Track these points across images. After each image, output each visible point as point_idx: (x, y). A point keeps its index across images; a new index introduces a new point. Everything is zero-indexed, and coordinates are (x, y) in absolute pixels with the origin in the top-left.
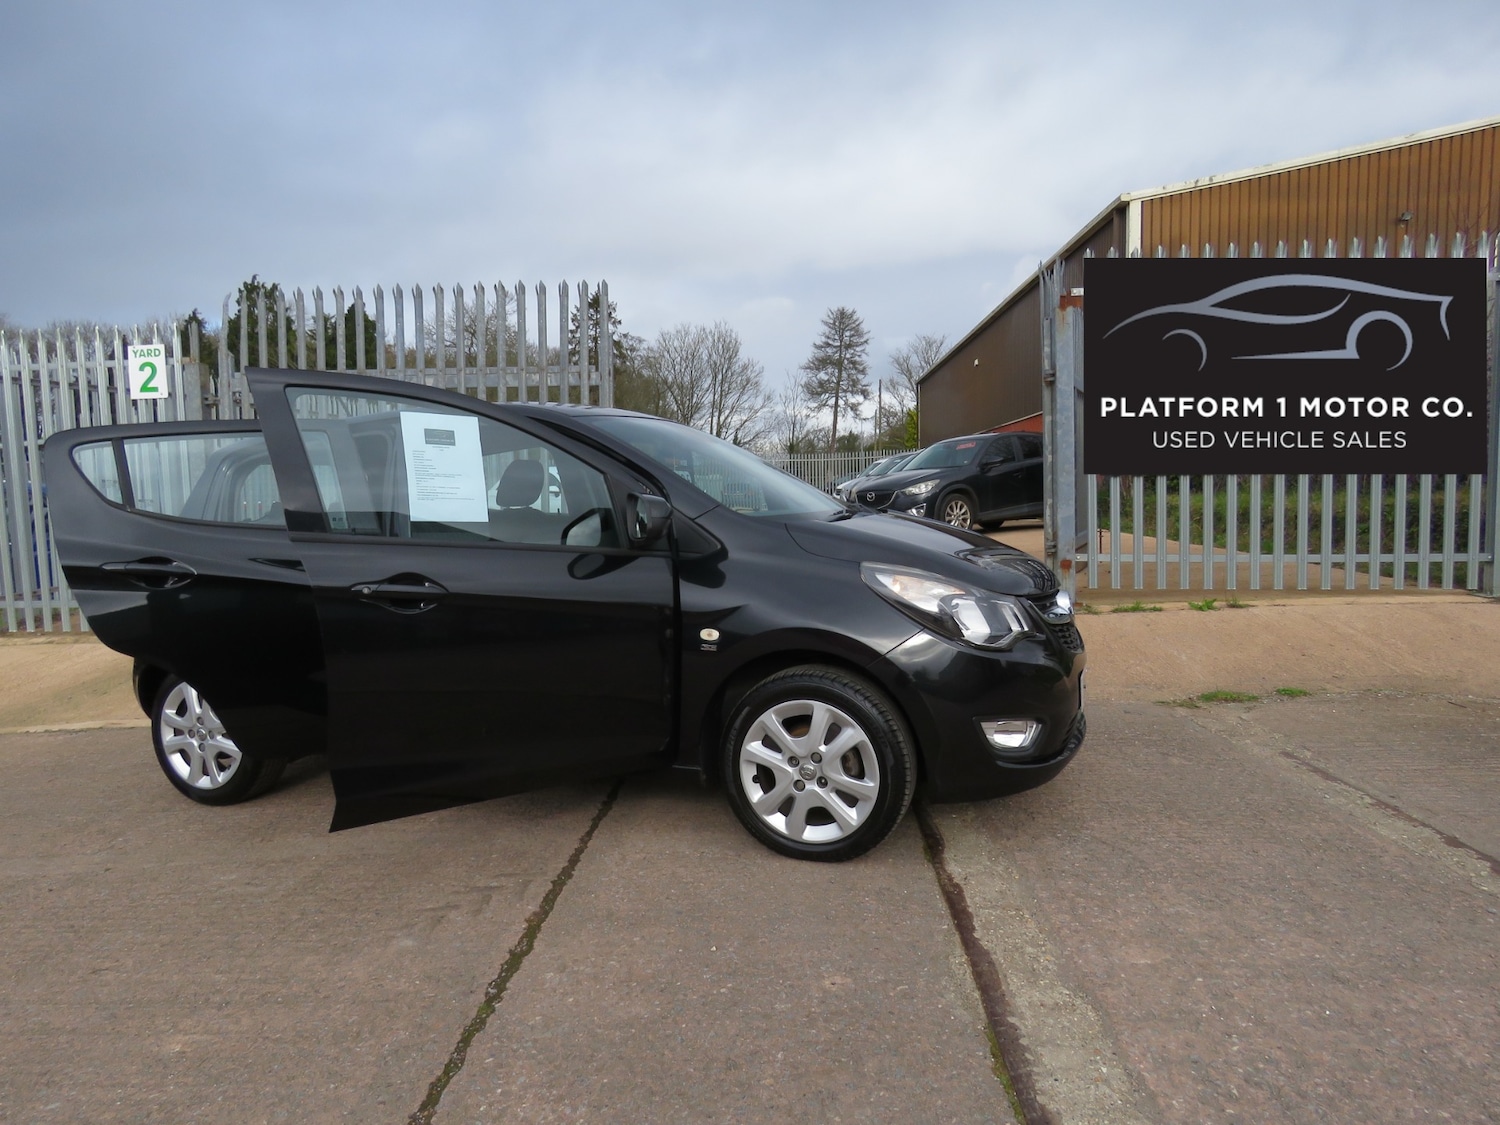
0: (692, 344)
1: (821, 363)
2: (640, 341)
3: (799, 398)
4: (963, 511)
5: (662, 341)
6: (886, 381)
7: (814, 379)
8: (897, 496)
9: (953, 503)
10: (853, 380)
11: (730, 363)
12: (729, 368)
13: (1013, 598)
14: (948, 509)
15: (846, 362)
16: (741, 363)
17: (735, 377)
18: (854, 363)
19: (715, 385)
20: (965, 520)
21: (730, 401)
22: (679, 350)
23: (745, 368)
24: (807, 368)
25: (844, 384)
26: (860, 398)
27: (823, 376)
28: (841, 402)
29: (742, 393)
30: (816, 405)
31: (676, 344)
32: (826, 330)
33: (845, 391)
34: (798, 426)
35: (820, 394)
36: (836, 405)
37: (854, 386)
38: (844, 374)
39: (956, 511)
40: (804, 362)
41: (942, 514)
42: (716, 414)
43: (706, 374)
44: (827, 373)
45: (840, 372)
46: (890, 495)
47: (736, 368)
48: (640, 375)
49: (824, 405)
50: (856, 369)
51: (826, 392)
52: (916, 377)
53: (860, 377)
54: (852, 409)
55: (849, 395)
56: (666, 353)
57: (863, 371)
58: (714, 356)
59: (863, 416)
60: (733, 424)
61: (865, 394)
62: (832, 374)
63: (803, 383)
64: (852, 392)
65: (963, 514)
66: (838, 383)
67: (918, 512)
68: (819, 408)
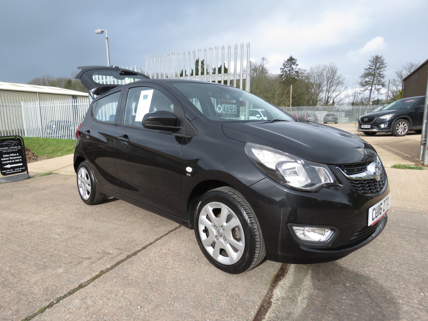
0: (321, 70)
1: (367, 75)
2: (305, 71)
3: (357, 87)
4: (405, 126)
5: (311, 70)
6: (392, 80)
7: (364, 80)
8: (376, 120)
9: (400, 123)
10: (379, 80)
11: (333, 76)
12: (333, 78)
13: (326, 166)
14: (398, 125)
15: (377, 74)
16: (337, 76)
17: (335, 81)
18: (380, 74)
19: (328, 84)
20: (405, 129)
21: (333, 88)
22: (316, 73)
23: (339, 77)
24: (361, 77)
25: (375, 82)
26: (381, 87)
27: (367, 79)
28: (373, 88)
29: (337, 86)
30: (363, 89)
31: (316, 71)
32: (370, 63)
33: (375, 84)
34: (356, 97)
35: (365, 86)
36: (371, 89)
37: (379, 82)
38: (376, 79)
39: (401, 126)
40: (360, 75)
41: (395, 126)
42: (327, 93)
43: (325, 80)
44: (369, 78)
45: (374, 78)
46: (373, 120)
47: (335, 78)
48: (304, 82)
49: (367, 89)
50: (380, 76)
51: (368, 85)
52: (404, 77)
53: (382, 79)
54: (377, 90)
55: (377, 86)
56: (312, 74)
57: (383, 77)
58: (328, 75)
59: (381, 93)
60: (333, 96)
61: (383, 85)
62: (371, 79)
63: (359, 82)
64: (378, 85)
65: (404, 127)
66: (373, 82)
67: (384, 126)
68: (365, 91)
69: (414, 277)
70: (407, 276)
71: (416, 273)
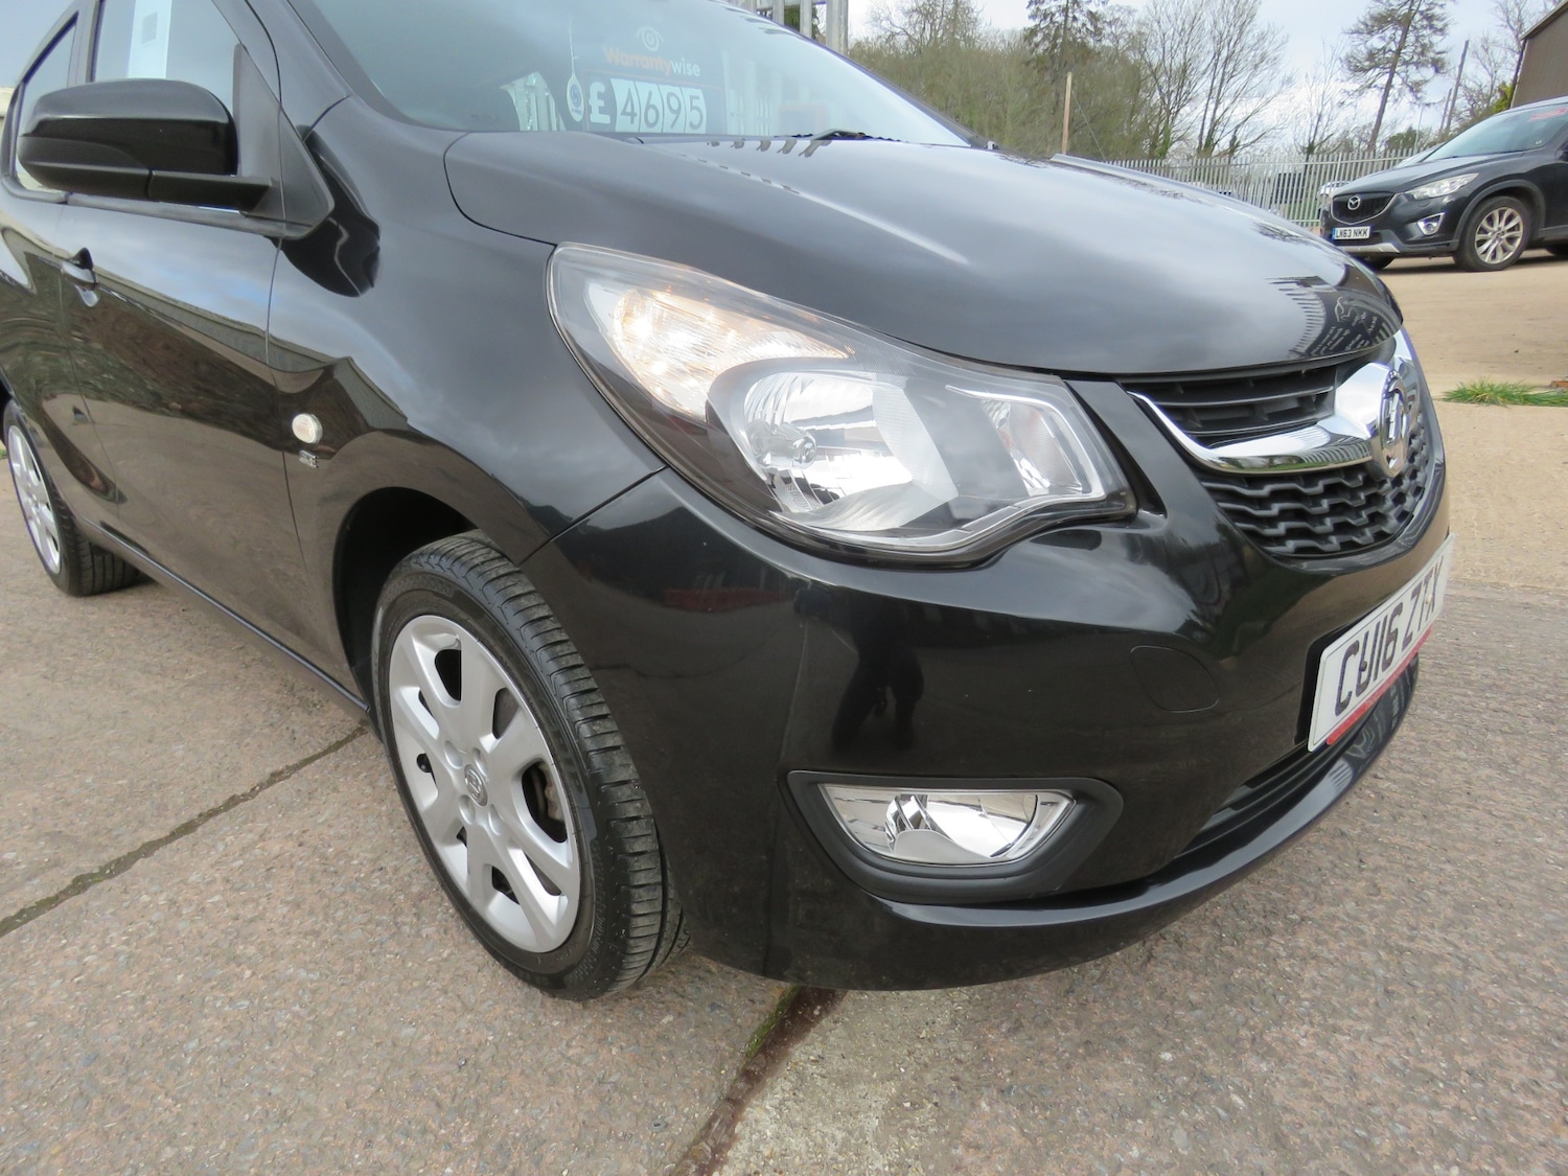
0: (1192, 7)
1: (1380, 21)
2: (1130, 12)
3: (1334, 77)
4: (1512, 224)
5: (1153, 10)
6: (1476, 43)
7: (1362, 48)
8: (1398, 202)
9: (1496, 213)
10: (1424, 46)
11: (1241, 33)
12: (1239, 38)
14: (1484, 223)
15: (1418, 17)
16: (1256, 32)
17: (1245, 52)
18: (1430, 18)
19: (1216, 65)
20: (1511, 240)
21: (1235, 84)
22: (1173, 19)
23: (1262, 37)
24: (1352, 33)
25: (1406, 54)
26: (1428, 72)
27: (1376, 42)
28: (1397, 80)
29: (1253, 75)
30: (1357, 86)
31: (1171, 10)
33: (1406, 63)
34: (1325, 119)
35: (1365, 70)
36: (1389, 85)
37: (1422, 54)
38: (1411, 38)
39: (1499, 225)
40: (1351, 24)
41: (1470, 228)
42: (1212, 106)
43: (1206, 50)
44: (1383, 39)
45: (1404, 36)
46: (1382, 202)
47: (1249, 39)
48: (1124, 61)
49: (1369, 87)
50: (1431, 27)
51: (1377, 66)
52: (1528, 27)
53: (1436, 39)
54: (1411, 89)
55: (1412, 68)
56: (1155, 25)
57: (1441, 30)
58: (1221, 25)
59: (1427, 101)
60: (1232, 120)
61: (1438, 66)
62: (1392, 39)
63: (1343, 56)
64: (1417, 64)
65: (1510, 230)
66: (1398, 52)
67: (1427, 227)
68: (1360, 92)
69: (1534, 996)
70: (1493, 988)
71: (1545, 969)
